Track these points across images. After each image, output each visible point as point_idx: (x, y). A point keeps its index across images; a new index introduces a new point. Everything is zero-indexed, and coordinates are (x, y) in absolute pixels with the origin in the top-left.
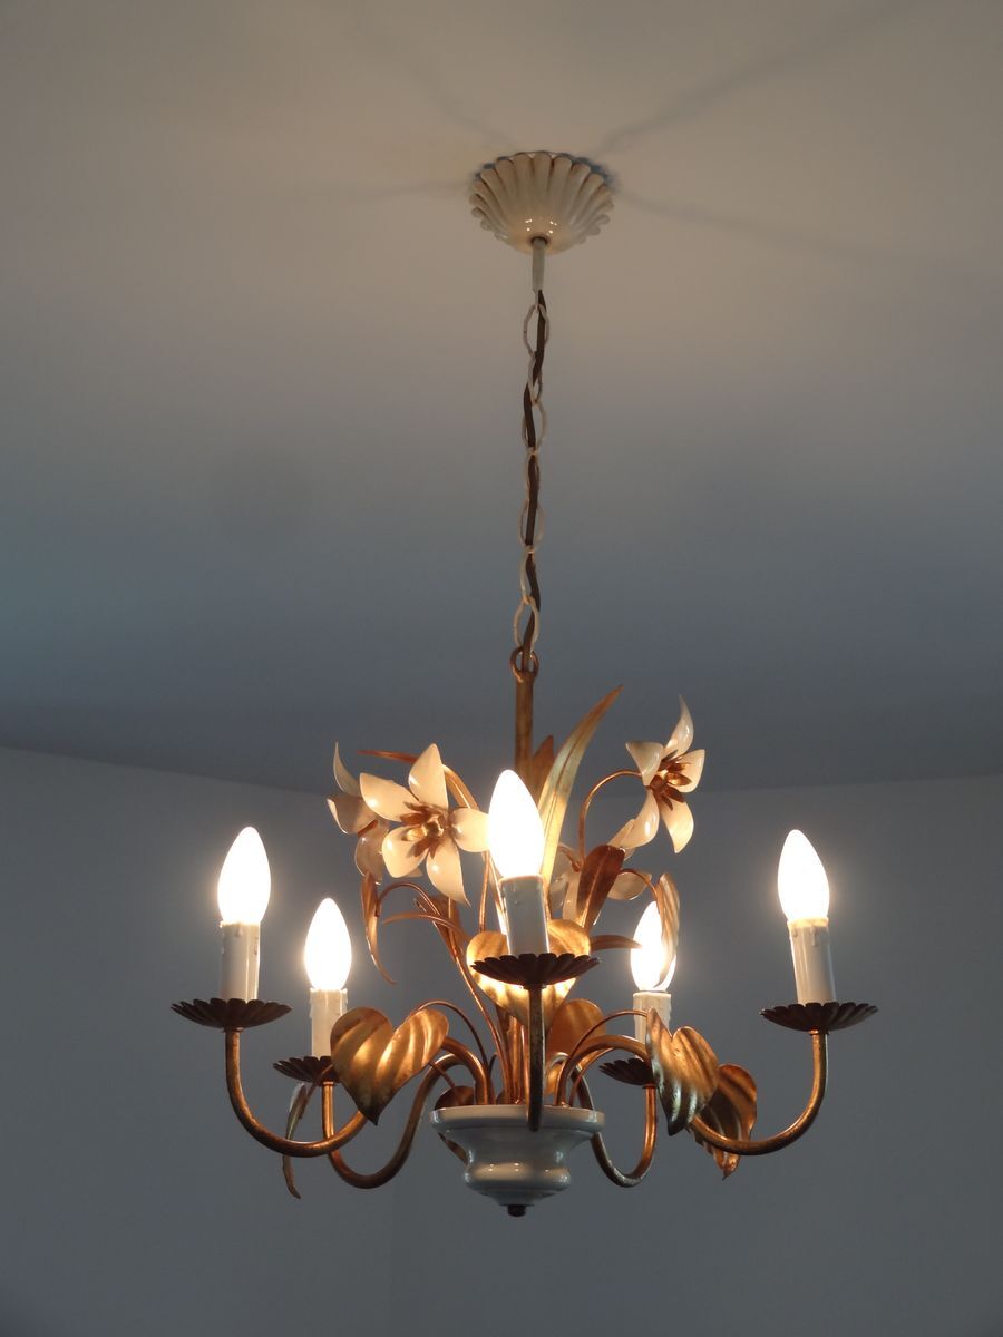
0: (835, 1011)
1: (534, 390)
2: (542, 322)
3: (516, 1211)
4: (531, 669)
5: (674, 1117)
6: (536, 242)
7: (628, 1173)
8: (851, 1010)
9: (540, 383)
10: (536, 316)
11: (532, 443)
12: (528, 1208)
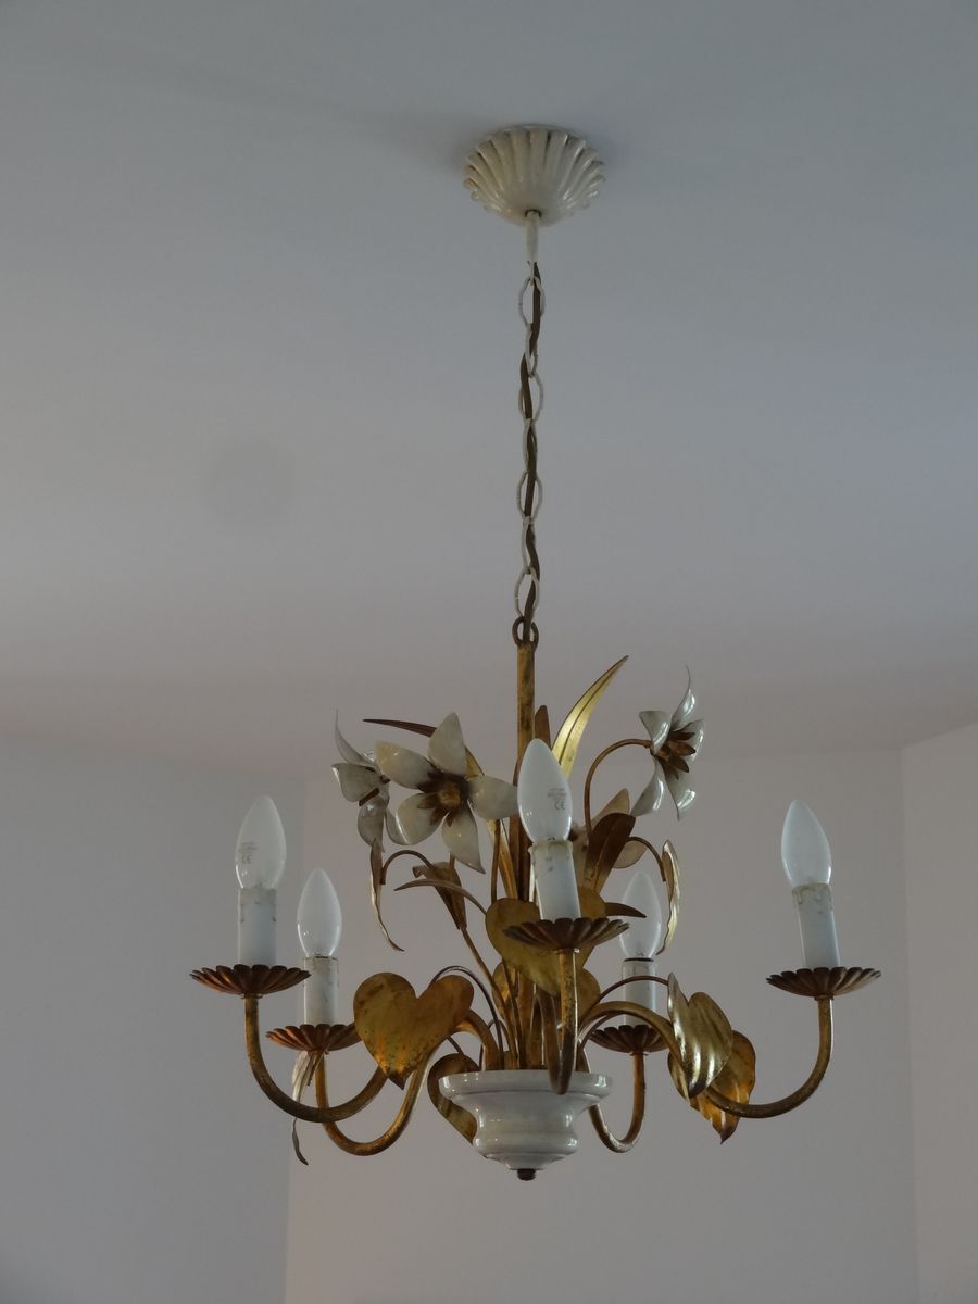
0: (843, 976)
1: (531, 361)
2: (537, 294)
3: (526, 1174)
4: (532, 639)
5: (695, 1080)
6: (530, 214)
7: (622, 1138)
8: (857, 975)
9: (536, 356)
10: (531, 289)
11: (528, 414)
12: (537, 1172)
